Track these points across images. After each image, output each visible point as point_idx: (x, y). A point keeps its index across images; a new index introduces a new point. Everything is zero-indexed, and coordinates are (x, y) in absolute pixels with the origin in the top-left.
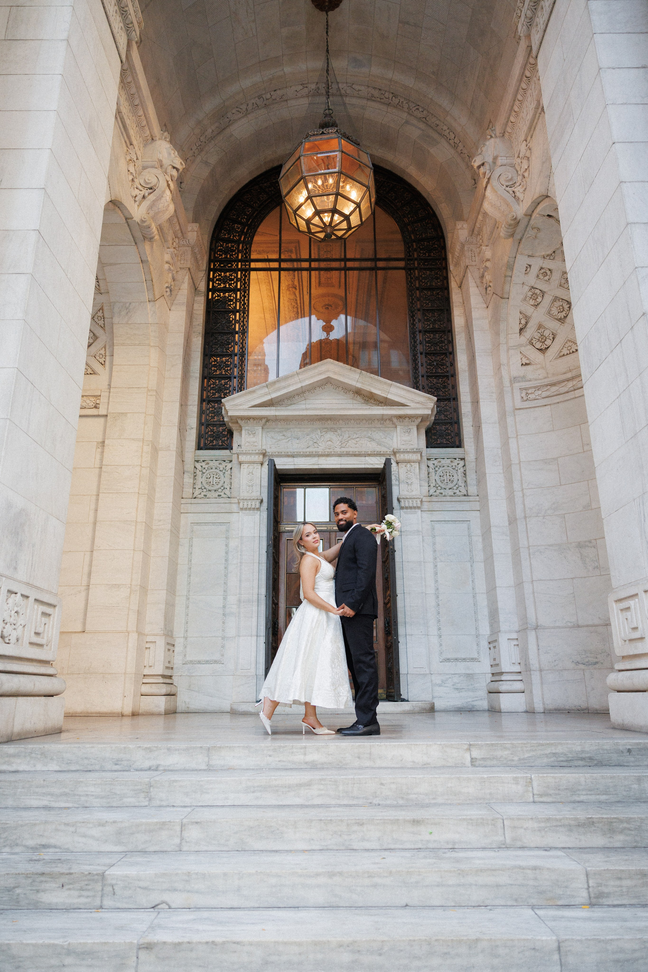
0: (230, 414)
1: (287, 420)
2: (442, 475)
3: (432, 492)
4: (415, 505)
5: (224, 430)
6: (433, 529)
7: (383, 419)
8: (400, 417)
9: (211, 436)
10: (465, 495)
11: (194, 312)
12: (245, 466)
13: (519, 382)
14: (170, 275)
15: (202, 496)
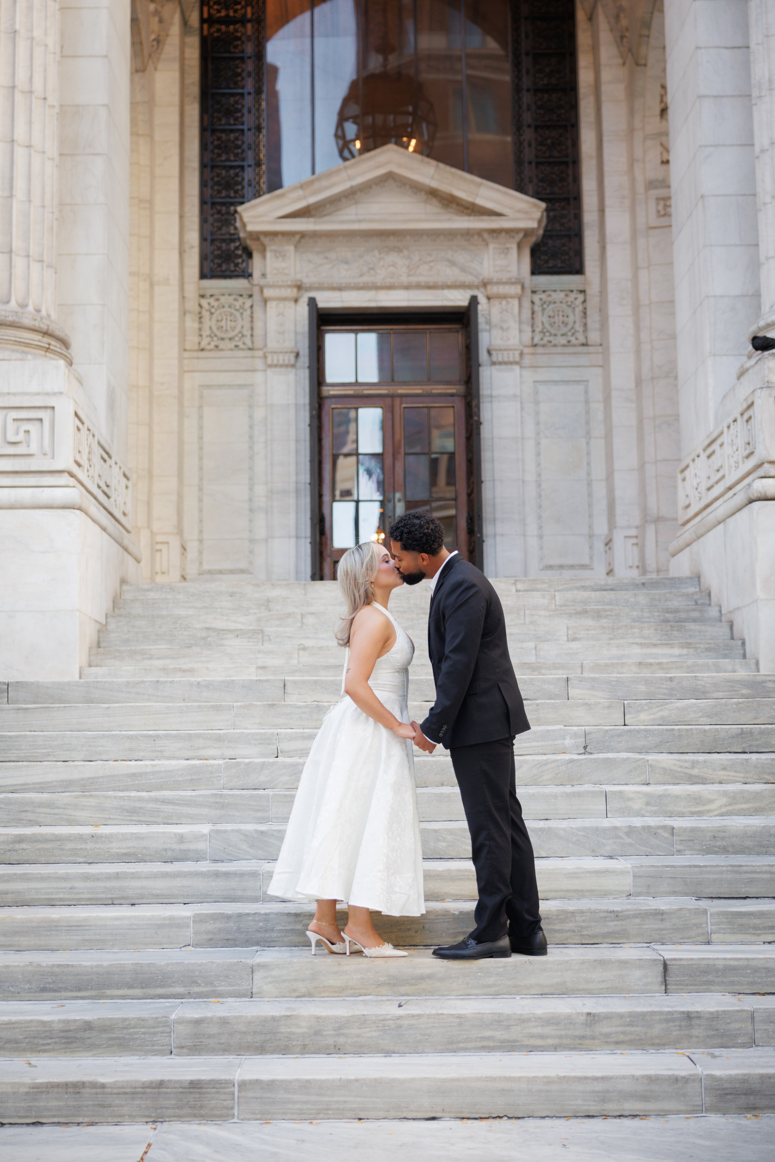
0: (250, 228)
1: (331, 236)
2: (552, 314)
3: (537, 340)
4: (511, 359)
5: (237, 248)
6: (537, 393)
7: (468, 234)
8: (494, 232)
9: (219, 257)
10: (583, 345)
11: (187, 62)
12: (271, 305)
13: (656, 188)
14: (156, 19)
15: (212, 346)
